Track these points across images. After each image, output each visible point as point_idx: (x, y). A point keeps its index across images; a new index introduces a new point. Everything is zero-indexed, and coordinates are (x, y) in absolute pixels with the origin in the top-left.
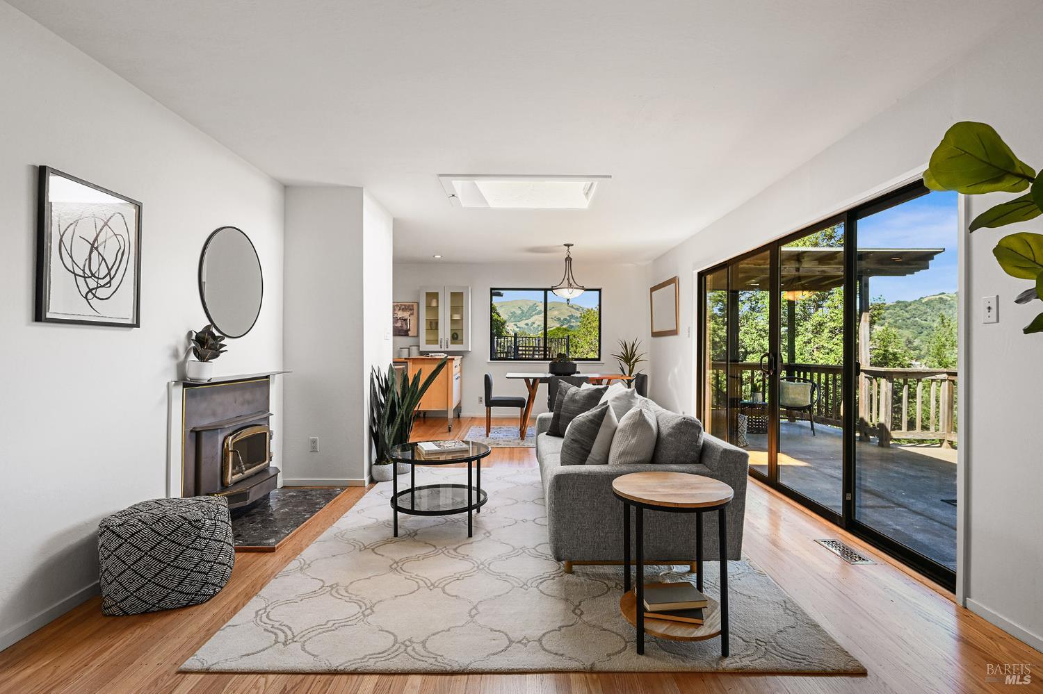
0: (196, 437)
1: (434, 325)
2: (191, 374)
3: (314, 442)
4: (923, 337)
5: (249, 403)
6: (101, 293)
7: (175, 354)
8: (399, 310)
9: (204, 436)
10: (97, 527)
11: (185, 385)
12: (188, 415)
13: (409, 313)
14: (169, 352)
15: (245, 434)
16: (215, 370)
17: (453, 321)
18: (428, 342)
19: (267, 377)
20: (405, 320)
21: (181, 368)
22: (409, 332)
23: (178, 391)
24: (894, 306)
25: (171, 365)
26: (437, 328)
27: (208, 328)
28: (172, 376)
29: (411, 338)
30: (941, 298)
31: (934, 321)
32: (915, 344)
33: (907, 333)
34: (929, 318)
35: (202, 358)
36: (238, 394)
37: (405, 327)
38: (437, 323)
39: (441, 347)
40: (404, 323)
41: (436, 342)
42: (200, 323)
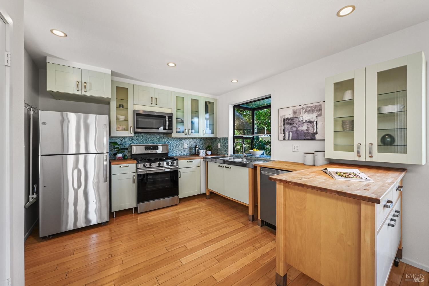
1: (348, 126)
8: (305, 112)
13: (316, 114)
17: (382, 117)
18: (337, 147)
20: (311, 122)
22: (316, 136)
26: (352, 129)
29: (318, 142)
37: (311, 131)
38: (352, 123)
39: (359, 156)
40: (310, 126)
41: (350, 147)
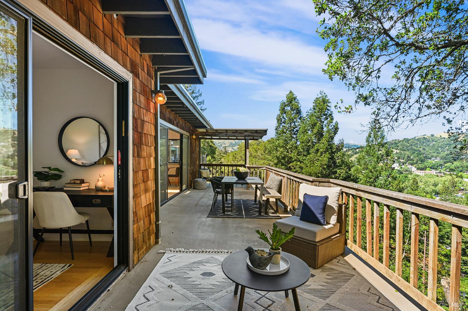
4: (415, 155)
24: (403, 141)
30: (424, 137)
31: (420, 147)
32: (411, 158)
33: (407, 153)
34: (418, 146)
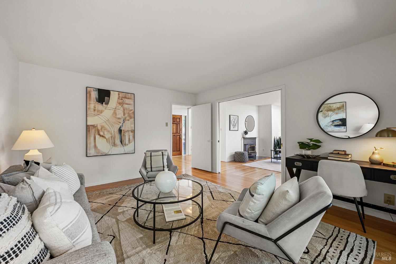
0: (245, 145)
2: (244, 137)
3: (264, 149)
5: (252, 141)
6: (235, 127)
7: (242, 134)
9: (246, 145)
10: (234, 153)
11: (243, 138)
12: (244, 142)
14: (241, 134)
15: (252, 146)
16: (247, 136)
19: (256, 138)
21: (243, 136)
23: (243, 139)
25: (242, 135)
27: (246, 130)
28: (242, 137)
35: (245, 135)
36: (251, 140)
42: (245, 130)
